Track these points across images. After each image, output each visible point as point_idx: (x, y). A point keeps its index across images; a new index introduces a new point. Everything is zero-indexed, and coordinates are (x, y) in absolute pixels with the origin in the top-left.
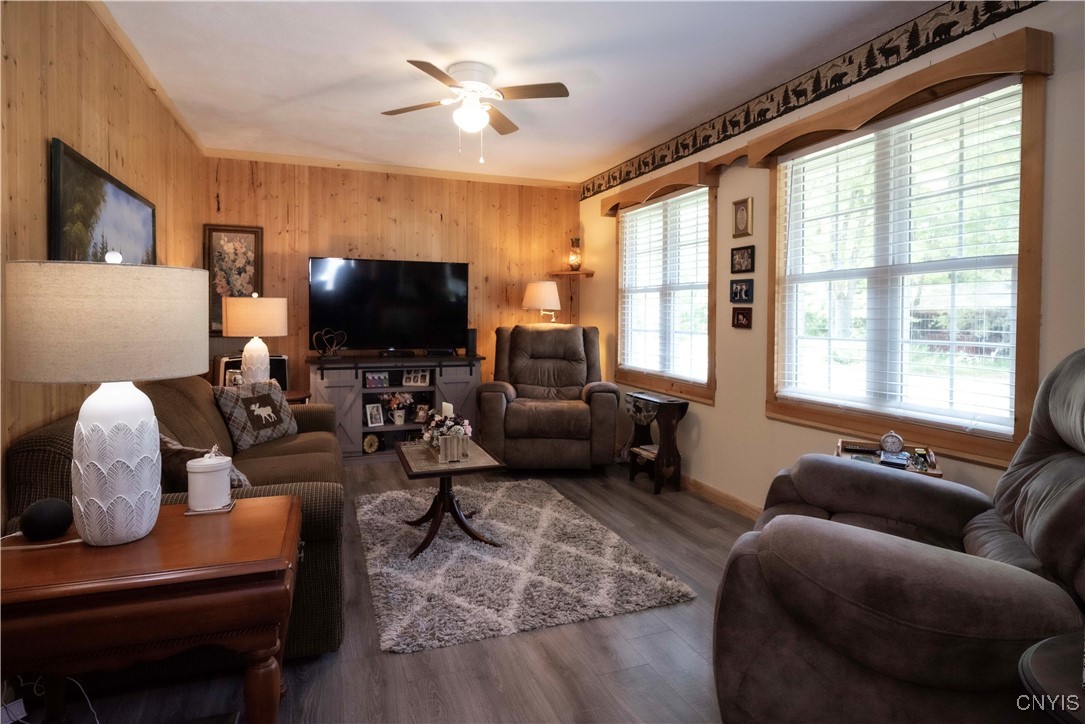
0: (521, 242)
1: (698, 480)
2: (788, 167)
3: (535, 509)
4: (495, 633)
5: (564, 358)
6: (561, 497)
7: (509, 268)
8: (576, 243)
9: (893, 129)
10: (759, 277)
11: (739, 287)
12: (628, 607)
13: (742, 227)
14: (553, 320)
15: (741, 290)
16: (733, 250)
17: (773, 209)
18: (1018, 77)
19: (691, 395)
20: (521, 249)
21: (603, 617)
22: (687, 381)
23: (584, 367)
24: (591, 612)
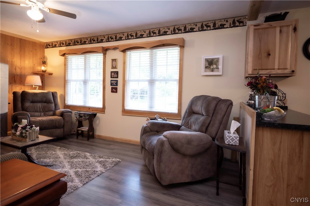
0: (21, 60)
1: (99, 134)
2: (128, 53)
3: (54, 152)
4: (77, 188)
5: (45, 102)
6: (59, 148)
7: (15, 69)
8: (44, 63)
9: (154, 50)
10: (120, 80)
11: (113, 82)
12: (108, 168)
13: (114, 66)
14: (37, 89)
15: (114, 83)
16: (111, 72)
17: (124, 63)
18: (179, 46)
19: (97, 111)
20: (21, 63)
21: (103, 173)
22: (96, 107)
23: (53, 105)
24: (100, 172)
